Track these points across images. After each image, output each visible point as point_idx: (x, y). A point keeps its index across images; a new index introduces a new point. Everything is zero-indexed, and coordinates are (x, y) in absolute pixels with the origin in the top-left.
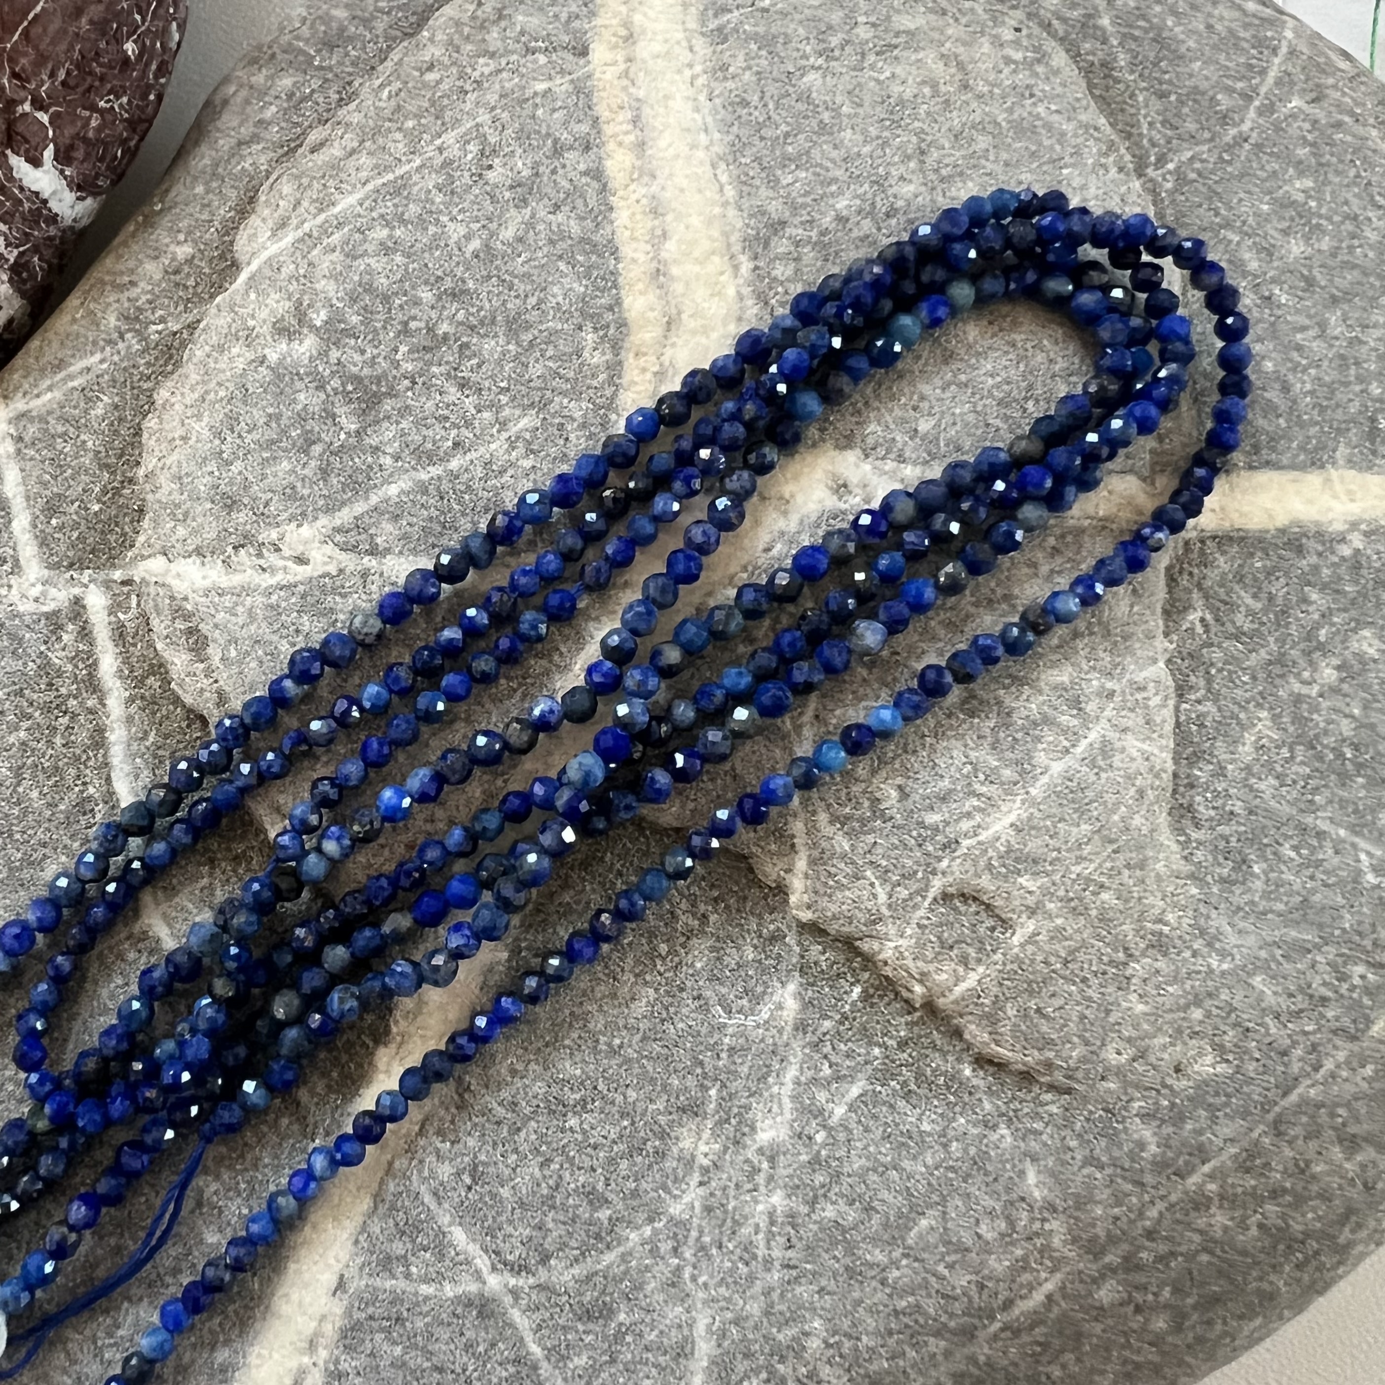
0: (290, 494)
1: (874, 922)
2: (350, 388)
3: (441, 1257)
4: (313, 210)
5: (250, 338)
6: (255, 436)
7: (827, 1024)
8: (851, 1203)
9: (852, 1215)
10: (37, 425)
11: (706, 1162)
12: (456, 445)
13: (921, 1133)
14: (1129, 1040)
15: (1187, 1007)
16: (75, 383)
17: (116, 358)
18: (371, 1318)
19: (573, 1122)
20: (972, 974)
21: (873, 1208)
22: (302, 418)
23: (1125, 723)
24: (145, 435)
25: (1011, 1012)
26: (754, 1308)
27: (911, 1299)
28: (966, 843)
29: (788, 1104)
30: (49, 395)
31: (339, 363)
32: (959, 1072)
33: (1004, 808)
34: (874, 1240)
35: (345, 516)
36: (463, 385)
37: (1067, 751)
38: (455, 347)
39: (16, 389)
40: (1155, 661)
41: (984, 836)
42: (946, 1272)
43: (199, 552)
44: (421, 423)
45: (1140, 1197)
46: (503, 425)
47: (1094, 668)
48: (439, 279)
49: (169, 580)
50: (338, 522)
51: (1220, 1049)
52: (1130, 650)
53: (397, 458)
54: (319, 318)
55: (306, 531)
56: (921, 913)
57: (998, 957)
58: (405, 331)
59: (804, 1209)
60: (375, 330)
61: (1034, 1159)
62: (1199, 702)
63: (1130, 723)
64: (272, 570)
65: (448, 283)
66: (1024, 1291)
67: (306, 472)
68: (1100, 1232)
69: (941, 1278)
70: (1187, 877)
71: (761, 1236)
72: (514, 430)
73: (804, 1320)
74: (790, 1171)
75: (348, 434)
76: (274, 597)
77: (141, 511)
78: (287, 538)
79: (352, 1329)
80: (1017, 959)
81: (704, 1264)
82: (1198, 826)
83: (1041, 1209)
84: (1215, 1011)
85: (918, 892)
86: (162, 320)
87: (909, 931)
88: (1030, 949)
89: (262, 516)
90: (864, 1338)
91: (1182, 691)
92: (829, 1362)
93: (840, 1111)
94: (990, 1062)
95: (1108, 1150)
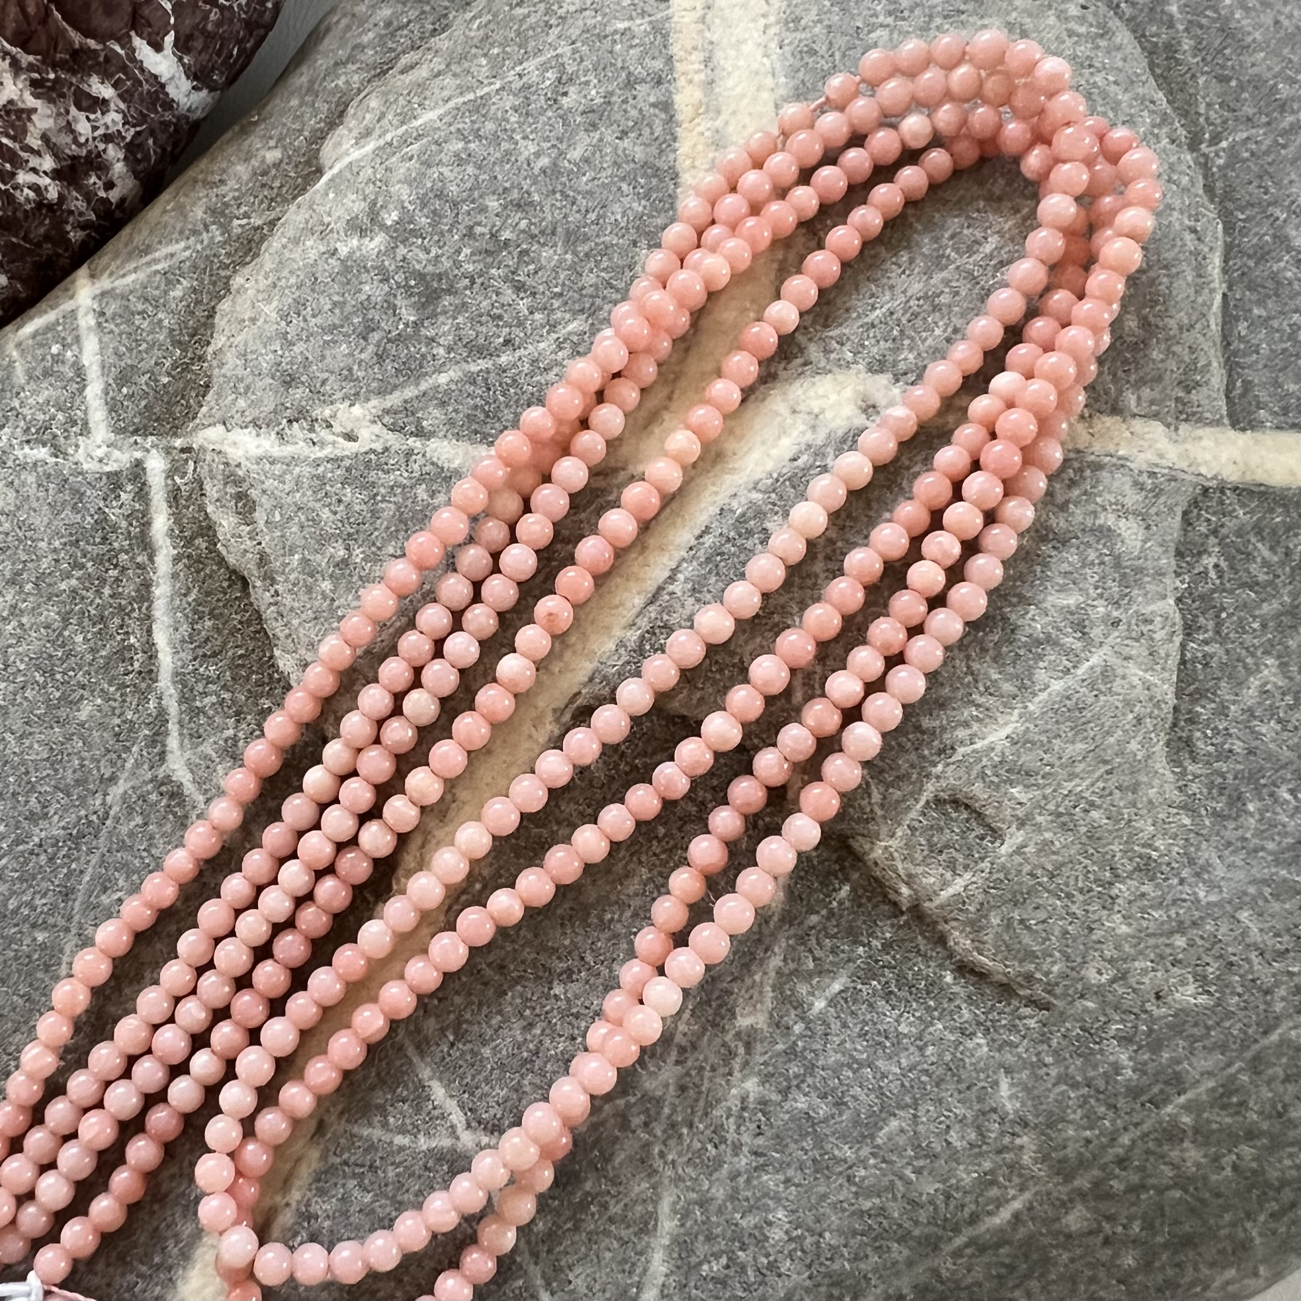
0: (348, 375)
1: (867, 821)
2: (413, 283)
3: (418, 1109)
4: (395, 122)
5: (324, 231)
6: (319, 320)
7: (814, 919)
8: (823, 1096)
9: (823, 1109)
10: (119, 302)
11: (684, 1042)
12: (507, 342)
13: (898, 1034)
14: (1111, 961)
15: (1171, 933)
16: (159, 267)
17: (199, 247)
18: (346, 1163)
19: (558, 990)
20: (958, 880)
21: (845, 1104)
22: (365, 307)
23: (1126, 651)
24: (218, 316)
25: (995, 920)
26: (719, 1193)
27: (877, 1201)
28: (961, 750)
29: (769, 994)
30: (133, 277)
31: (404, 259)
32: (941, 977)
33: (1001, 721)
34: (844, 1137)
35: (394, 399)
36: (519, 288)
37: (1067, 671)
38: (516, 254)
39: (104, 270)
40: (1164, 597)
41: (979, 745)
42: (913, 1176)
43: (255, 423)
44: (476, 320)
45: (1113, 1122)
46: (553, 327)
47: (1101, 596)
48: (505, 189)
49: (226, 448)
50: (388, 404)
51: (1202, 980)
52: (1138, 583)
53: (450, 349)
54: (391, 217)
55: (357, 410)
56: (913, 814)
57: (986, 865)
58: (470, 234)
59: (776, 1097)
60: (442, 234)
61: (1008, 1071)
62: (1205, 642)
63: (1133, 652)
64: (323, 444)
65: (515, 194)
66: (990, 1207)
67: (363, 356)
68: (1070, 1152)
69: (909, 1183)
70: (1182, 808)
71: (732, 1120)
72: (562, 332)
73: (768, 1210)
74: (766, 1057)
75: (407, 325)
76: (321, 469)
77: (207, 386)
78: (339, 415)
79: (326, 1172)
80: (1003, 868)
81: (672, 1142)
82: (1194, 760)
83: (1013, 1122)
84: (1200, 942)
85: (912, 794)
86: (246, 215)
87: (899, 833)
88: (1018, 859)
89: (319, 395)
90: (827, 1235)
91: (1189, 630)
92: (791, 1256)
93: (820, 1005)
94: (972, 971)
95: (1083, 1071)
